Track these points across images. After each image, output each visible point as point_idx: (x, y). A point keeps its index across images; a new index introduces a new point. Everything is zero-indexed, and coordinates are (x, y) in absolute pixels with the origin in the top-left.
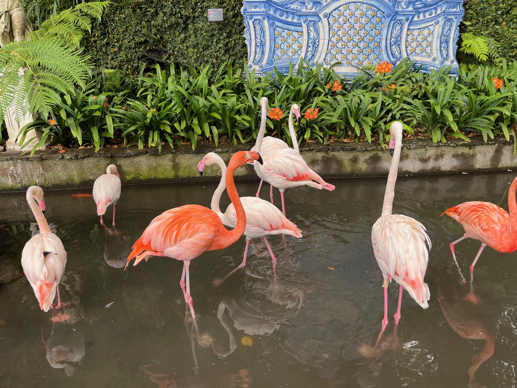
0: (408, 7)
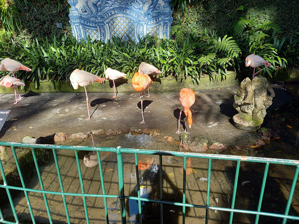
0: (145, 18)
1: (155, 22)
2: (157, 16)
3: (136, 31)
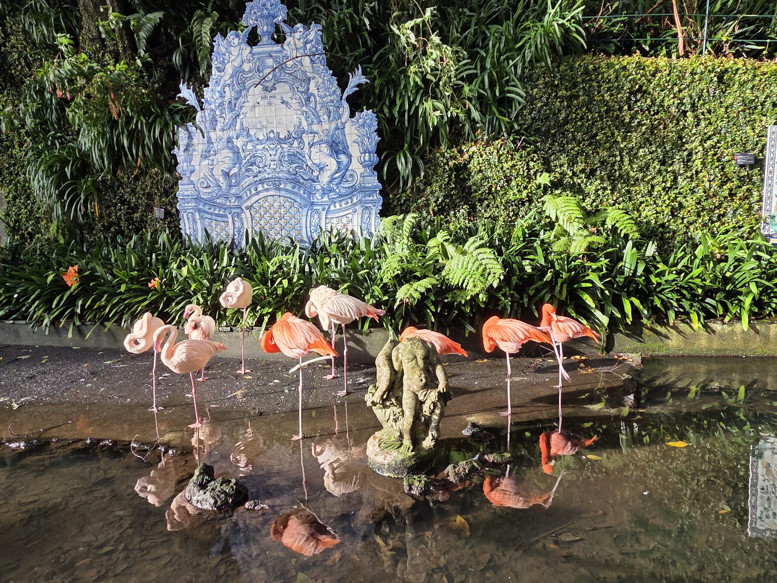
0: (322, 198)
1: (344, 206)
2: (348, 195)
3: (304, 225)
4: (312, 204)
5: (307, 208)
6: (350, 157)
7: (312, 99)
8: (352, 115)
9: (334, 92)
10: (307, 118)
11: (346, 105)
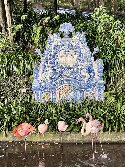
1: (92, 89)
2: (94, 85)
3: (78, 95)
4: (81, 88)
5: (79, 90)
6: (94, 73)
7: (82, 55)
8: (95, 60)
9: (89, 53)
10: (80, 61)
11: (93, 57)
